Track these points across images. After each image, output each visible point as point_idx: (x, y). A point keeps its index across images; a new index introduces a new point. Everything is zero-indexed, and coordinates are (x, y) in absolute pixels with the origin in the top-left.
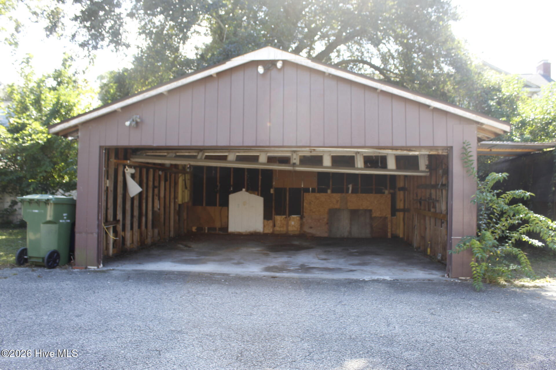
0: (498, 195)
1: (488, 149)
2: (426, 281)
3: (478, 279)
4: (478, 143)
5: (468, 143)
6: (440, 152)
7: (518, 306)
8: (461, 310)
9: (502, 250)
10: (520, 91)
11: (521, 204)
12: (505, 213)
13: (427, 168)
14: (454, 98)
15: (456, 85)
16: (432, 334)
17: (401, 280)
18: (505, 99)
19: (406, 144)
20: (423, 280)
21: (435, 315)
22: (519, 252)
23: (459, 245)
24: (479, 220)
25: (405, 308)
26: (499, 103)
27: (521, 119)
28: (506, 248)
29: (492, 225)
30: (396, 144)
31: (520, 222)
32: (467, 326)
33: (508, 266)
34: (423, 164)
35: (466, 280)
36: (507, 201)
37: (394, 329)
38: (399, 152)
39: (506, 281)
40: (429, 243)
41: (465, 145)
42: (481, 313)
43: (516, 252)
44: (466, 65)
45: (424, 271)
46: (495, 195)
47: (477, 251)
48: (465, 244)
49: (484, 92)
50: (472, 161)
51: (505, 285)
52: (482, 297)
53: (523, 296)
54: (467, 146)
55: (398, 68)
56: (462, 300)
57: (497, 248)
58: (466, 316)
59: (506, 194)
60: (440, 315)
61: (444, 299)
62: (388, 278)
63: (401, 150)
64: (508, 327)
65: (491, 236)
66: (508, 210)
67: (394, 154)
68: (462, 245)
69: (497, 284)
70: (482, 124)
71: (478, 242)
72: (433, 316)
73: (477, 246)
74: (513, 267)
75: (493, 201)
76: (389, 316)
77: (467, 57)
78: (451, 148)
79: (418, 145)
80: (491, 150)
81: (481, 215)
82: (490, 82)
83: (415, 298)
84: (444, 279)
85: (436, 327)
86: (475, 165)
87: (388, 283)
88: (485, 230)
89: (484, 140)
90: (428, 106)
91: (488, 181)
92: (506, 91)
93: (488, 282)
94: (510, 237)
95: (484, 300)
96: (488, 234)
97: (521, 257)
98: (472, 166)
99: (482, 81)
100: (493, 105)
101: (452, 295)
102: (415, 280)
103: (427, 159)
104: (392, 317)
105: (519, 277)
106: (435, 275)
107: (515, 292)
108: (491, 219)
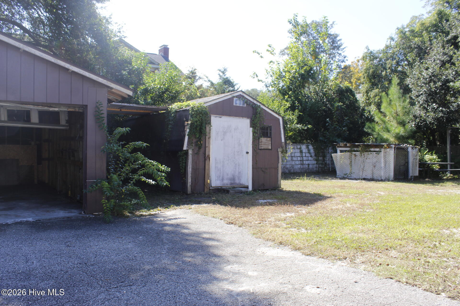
0: (123, 146)
1: (118, 109)
2: (65, 219)
3: (108, 213)
4: (108, 104)
5: (101, 102)
6: (77, 110)
7: (136, 231)
8: (92, 239)
9: (126, 188)
10: (145, 66)
11: (139, 153)
12: (128, 160)
13: (67, 123)
14: (94, 65)
15: (96, 55)
16: (66, 263)
17: (43, 220)
18: (134, 70)
19: (47, 101)
20: (63, 218)
21: (71, 246)
22: (138, 190)
23: (92, 185)
24: (108, 165)
25: (44, 244)
26: (129, 73)
27: (145, 87)
28: (129, 187)
29: (118, 169)
30: (37, 100)
31: (140, 166)
32: (96, 252)
33: (131, 201)
34: (63, 120)
35: (99, 215)
36: (130, 150)
37: (32, 264)
38: (40, 108)
39: (129, 213)
40: (70, 186)
41: (98, 104)
42: (108, 240)
43: (136, 190)
44: (106, 39)
45: (65, 210)
46: (121, 145)
47: (106, 190)
48: (96, 185)
49: (118, 63)
50: (103, 117)
51: (129, 216)
52: (110, 227)
53: (141, 223)
54: (100, 105)
55: (47, 34)
56: (94, 231)
57: (122, 187)
58: (96, 244)
59: (129, 144)
60: (74, 247)
61: (79, 232)
62: (31, 219)
63: (43, 106)
64: (128, 248)
65: (117, 178)
66: (130, 158)
67: (37, 110)
68: (95, 186)
69: (123, 216)
70: (112, 88)
71: (107, 183)
72: (69, 247)
73: (106, 187)
74: (134, 202)
75: (119, 150)
76: (28, 253)
77: (107, 33)
78: (86, 106)
79: (57, 102)
80: (121, 110)
81: (110, 162)
82: (123, 56)
83: (54, 234)
84: (81, 215)
85: (70, 257)
86: (105, 121)
87: (30, 224)
88: (113, 174)
89: (114, 102)
90: (68, 70)
91: (115, 135)
92: (135, 65)
93: (116, 215)
94: (132, 178)
95: (112, 229)
96: (115, 177)
97: (140, 193)
98: (104, 122)
99: (118, 54)
100: (125, 75)
101: (86, 228)
102: (56, 219)
103: (67, 115)
104: (31, 254)
105: (139, 209)
106: (74, 214)
107: (136, 220)
108: (117, 164)
